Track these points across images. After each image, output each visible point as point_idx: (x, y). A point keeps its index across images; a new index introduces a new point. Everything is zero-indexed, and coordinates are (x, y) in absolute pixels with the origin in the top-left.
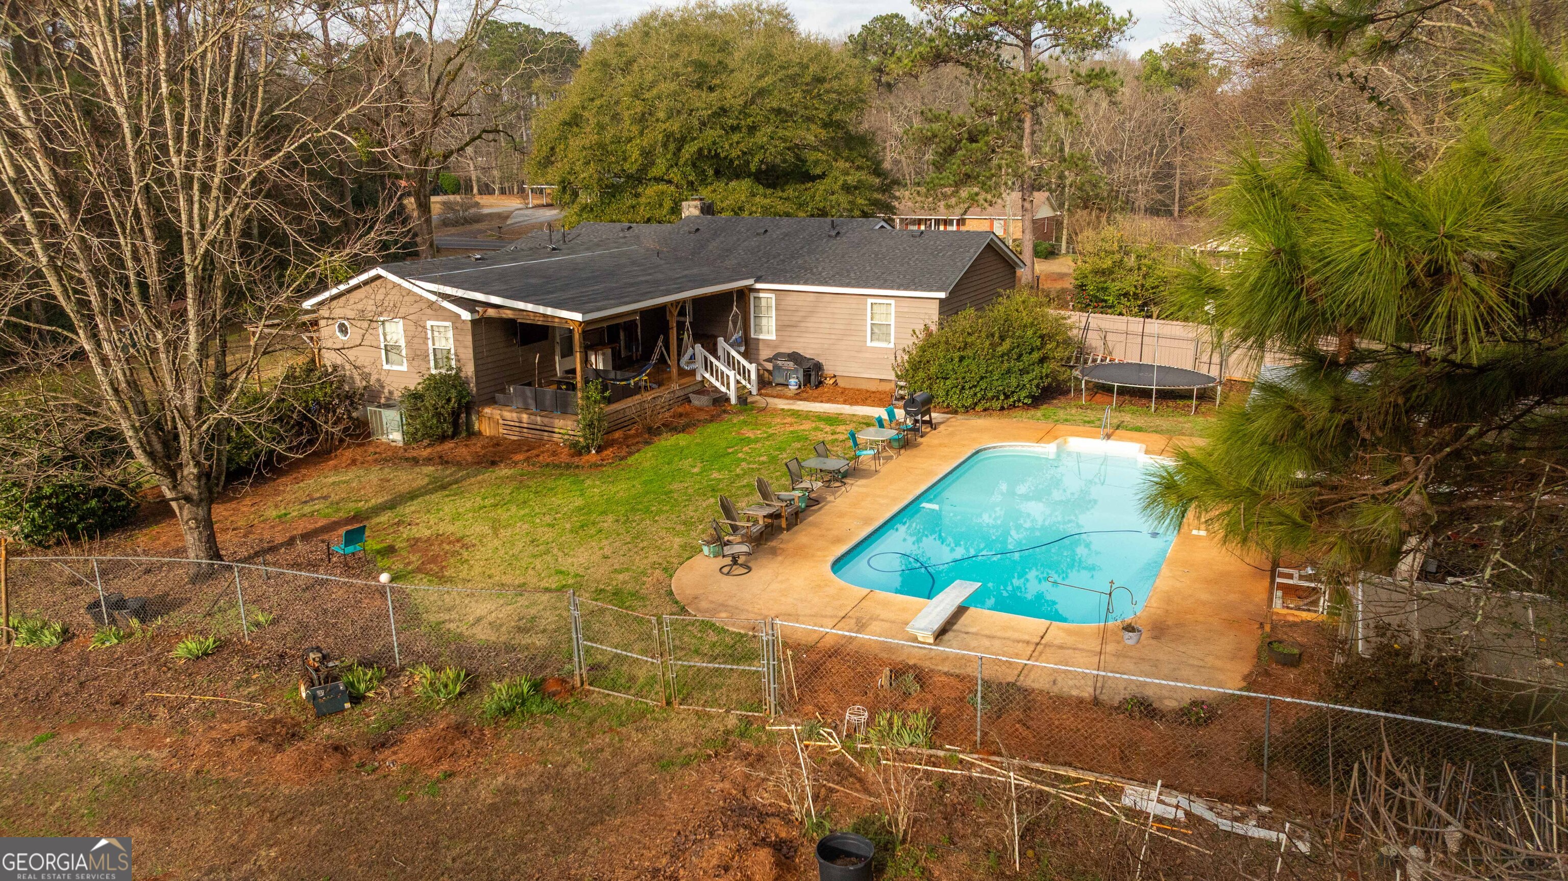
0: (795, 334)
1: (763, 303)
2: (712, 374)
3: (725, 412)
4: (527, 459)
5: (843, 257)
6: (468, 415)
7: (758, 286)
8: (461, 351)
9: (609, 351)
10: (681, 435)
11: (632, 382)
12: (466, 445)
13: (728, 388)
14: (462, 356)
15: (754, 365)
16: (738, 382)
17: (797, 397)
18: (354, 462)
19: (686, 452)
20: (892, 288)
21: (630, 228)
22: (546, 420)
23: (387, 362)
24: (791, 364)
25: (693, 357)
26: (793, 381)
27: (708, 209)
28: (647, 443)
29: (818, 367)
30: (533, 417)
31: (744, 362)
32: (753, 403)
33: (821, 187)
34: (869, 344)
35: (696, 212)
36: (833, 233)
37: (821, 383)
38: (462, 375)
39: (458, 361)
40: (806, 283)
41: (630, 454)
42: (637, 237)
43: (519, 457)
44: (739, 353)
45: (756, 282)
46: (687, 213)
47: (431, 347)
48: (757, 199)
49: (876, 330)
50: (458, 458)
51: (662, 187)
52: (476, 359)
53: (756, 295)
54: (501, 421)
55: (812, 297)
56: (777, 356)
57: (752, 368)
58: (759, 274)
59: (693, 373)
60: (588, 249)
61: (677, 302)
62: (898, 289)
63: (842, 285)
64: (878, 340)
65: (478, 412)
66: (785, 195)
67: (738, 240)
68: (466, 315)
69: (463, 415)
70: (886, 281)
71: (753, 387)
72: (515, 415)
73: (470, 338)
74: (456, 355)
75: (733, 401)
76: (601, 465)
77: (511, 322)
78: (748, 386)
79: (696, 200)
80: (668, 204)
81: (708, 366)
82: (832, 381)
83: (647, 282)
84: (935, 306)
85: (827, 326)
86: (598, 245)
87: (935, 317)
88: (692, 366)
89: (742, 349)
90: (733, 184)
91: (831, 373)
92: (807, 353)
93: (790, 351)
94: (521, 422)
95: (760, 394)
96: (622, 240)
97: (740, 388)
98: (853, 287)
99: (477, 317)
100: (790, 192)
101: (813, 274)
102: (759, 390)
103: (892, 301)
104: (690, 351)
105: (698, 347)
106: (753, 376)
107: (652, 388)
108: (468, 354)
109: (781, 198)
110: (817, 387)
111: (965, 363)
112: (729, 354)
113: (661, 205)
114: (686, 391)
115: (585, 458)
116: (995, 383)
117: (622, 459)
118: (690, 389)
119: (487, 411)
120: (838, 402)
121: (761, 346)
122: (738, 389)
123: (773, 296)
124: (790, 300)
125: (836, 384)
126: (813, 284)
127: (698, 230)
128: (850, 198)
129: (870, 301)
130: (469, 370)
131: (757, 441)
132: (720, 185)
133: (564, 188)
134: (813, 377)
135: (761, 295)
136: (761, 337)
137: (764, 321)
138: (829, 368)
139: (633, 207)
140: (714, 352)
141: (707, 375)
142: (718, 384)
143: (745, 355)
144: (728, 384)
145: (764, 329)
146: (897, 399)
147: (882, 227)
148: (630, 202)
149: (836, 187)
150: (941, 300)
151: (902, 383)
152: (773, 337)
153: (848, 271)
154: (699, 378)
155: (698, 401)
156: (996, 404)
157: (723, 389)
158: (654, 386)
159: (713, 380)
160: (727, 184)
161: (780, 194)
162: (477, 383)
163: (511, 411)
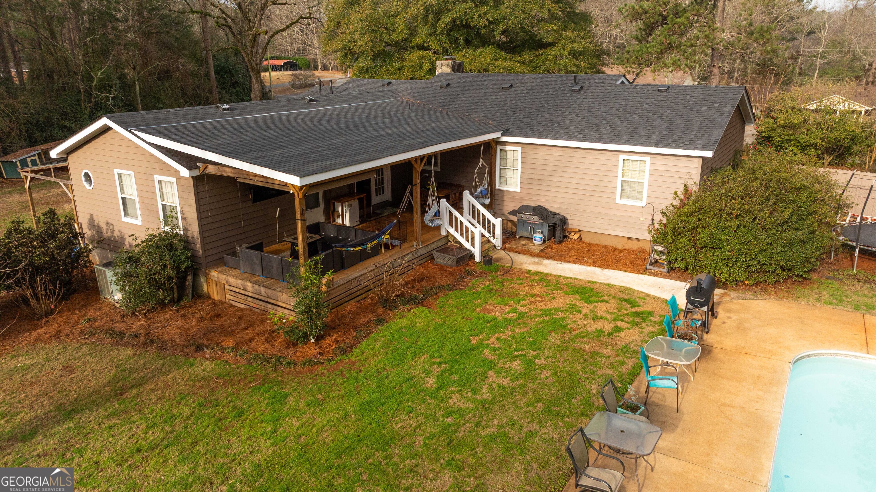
0: (542, 188)
1: (510, 155)
2: (456, 230)
3: (468, 273)
4: (236, 348)
5: (589, 111)
6: (196, 276)
7: (505, 139)
8: (186, 209)
9: (356, 203)
10: (420, 308)
11: (369, 246)
12: (184, 316)
13: (473, 245)
14: (187, 215)
15: (499, 220)
16: (483, 236)
17: (543, 254)
18: (58, 335)
19: (422, 340)
20: (649, 145)
21: (390, 83)
22: (270, 292)
23: (126, 214)
24: (536, 218)
25: (438, 214)
26: (538, 236)
27: (457, 68)
28: (381, 321)
29: (564, 221)
30: (256, 287)
31: (488, 215)
32: (498, 260)
33: (551, 53)
34: (618, 201)
35: (448, 70)
36: (577, 88)
37: (565, 237)
38: (189, 234)
39: (184, 219)
40: (554, 138)
41: (357, 341)
42: (395, 91)
43: (228, 343)
44: (483, 205)
45: (503, 135)
46: (440, 71)
47: (160, 203)
48: (499, 62)
49: (626, 187)
50: (166, 337)
51: (423, 53)
52: (200, 219)
53: (503, 147)
54: (227, 287)
55: (560, 152)
56: (523, 209)
57: (497, 222)
58: (506, 127)
59: (438, 228)
60: (345, 101)
61: (422, 158)
62: (657, 146)
63: (592, 141)
64: (629, 197)
65: (206, 275)
66: (522, 59)
67: (486, 94)
68: (185, 172)
69: (190, 278)
70: (641, 137)
71: (497, 242)
72: (239, 281)
73: (192, 196)
74: (182, 213)
75: (478, 258)
76: (319, 363)
77: (232, 181)
78: (494, 241)
79: (447, 59)
80: (427, 66)
81: (453, 222)
82: (576, 237)
83: (392, 134)
84: (697, 165)
85: (575, 181)
86: (356, 97)
87: (697, 177)
88: (437, 222)
89: (487, 201)
90: (479, 51)
91: (577, 228)
92: (553, 207)
93: (536, 205)
94: (245, 290)
95: (504, 249)
96: (381, 94)
97: (485, 242)
98: (605, 142)
99: (196, 173)
100: (526, 56)
101: (561, 128)
102: (504, 242)
103: (648, 159)
104: (435, 207)
105: (443, 201)
106: (498, 231)
107: (393, 246)
108: (192, 214)
109: (519, 62)
110: (560, 242)
111: (740, 233)
112: (474, 207)
113: (421, 67)
114: (430, 248)
115: (302, 348)
116: (774, 256)
117: (344, 352)
118: (434, 246)
119: (214, 274)
120: (586, 264)
121: (506, 198)
122: (483, 244)
123: (519, 149)
124: (538, 154)
125: (580, 238)
126: (562, 138)
127: (448, 85)
128: (576, 62)
129: (622, 157)
130: (195, 229)
131: (506, 324)
132: (469, 51)
133: (346, 55)
134: (558, 233)
135: (508, 148)
136: (506, 188)
137: (510, 173)
138: (573, 223)
139: (399, 69)
140: (459, 208)
141: (452, 231)
142: (462, 240)
143: (488, 207)
144: (473, 238)
145: (509, 180)
146: (652, 264)
147: (623, 82)
148: (396, 66)
149: (566, 53)
150: (704, 159)
151: (659, 248)
152: (518, 189)
153: (597, 126)
154: (443, 233)
155: (441, 259)
156: (772, 279)
157: (468, 246)
158: (397, 243)
159: (457, 235)
160: (474, 51)
161: (518, 58)
162: (203, 245)
163: (235, 277)
